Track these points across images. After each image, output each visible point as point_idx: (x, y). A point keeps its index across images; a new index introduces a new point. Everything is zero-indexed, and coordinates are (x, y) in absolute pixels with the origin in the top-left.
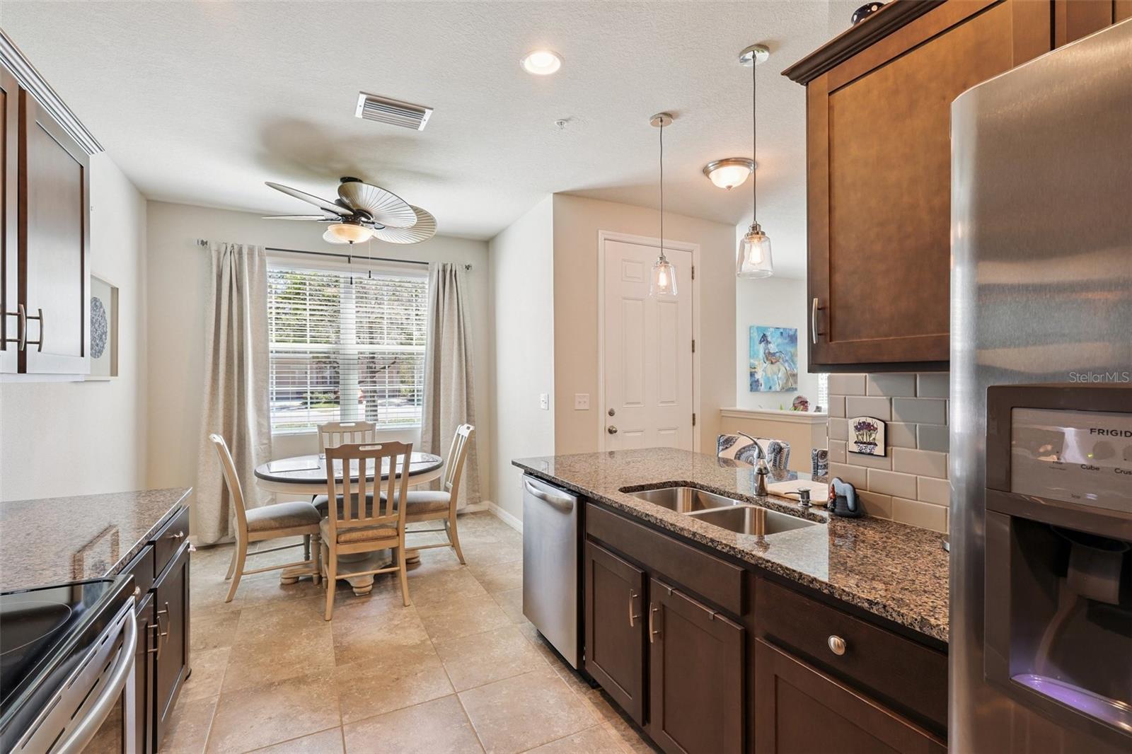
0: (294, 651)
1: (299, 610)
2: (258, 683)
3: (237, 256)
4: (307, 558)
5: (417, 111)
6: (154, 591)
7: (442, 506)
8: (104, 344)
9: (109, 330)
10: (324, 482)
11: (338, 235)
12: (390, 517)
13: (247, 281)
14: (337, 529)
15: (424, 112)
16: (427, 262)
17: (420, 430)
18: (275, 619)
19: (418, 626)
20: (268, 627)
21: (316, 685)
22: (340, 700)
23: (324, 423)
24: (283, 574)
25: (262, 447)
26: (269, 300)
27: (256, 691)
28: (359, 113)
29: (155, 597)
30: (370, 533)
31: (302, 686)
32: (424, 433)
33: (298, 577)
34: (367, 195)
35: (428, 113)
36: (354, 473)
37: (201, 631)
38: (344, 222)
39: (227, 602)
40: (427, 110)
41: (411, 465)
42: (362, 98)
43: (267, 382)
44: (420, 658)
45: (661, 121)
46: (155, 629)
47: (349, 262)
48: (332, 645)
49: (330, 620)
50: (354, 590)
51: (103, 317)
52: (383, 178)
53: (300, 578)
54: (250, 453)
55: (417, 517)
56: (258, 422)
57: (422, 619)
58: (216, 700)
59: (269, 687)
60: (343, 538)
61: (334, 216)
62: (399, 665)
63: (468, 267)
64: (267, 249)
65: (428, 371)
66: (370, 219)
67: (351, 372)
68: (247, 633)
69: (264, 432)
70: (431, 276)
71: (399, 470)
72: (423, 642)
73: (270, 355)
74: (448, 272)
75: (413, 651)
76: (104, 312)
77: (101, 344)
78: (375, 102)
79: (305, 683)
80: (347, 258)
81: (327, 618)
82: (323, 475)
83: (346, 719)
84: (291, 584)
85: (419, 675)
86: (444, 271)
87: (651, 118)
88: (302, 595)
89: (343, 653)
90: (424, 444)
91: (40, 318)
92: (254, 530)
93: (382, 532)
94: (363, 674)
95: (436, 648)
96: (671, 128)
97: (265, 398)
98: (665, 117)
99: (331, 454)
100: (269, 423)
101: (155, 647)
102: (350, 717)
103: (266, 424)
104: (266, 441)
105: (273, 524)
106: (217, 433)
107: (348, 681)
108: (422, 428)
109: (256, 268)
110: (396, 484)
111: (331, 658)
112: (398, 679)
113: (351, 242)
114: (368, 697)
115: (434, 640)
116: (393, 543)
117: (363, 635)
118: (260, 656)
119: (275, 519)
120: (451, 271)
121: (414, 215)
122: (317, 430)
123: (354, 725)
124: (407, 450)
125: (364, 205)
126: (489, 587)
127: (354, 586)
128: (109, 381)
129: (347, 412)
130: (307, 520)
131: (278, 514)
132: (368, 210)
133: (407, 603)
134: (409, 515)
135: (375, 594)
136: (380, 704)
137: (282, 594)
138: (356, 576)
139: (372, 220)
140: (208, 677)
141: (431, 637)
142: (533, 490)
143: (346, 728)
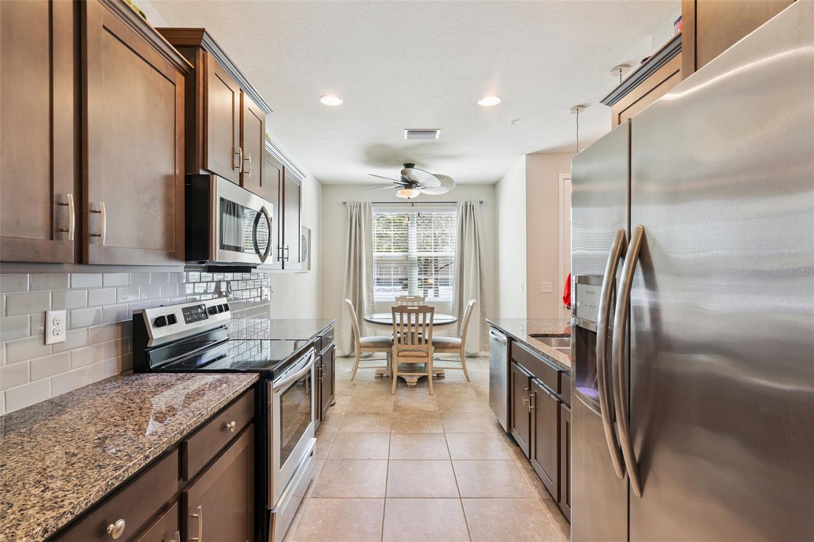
0: (376, 403)
1: (382, 388)
2: (360, 411)
3: (359, 208)
4: (388, 364)
5: (433, 132)
6: (321, 356)
8: (306, 255)
9: (307, 249)
10: (391, 324)
11: (405, 194)
12: (423, 346)
13: (363, 220)
14: (398, 349)
15: (436, 132)
16: (456, 201)
17: (452, 303)
18: (370, 390)
19: (435, 404)
20: (367, 392)
21: (383, 417)
22: (392, 424)
23: (398, 296)
24: (376, 371)
25: (370, 308)
26: (373, 230)
27: (359, 414)
28: (406, 137)
29: (321, 358)
30: (414, 353)
31: (377, 416)
32: (454, 305)
33: (383, 374)
34: (414, 173)
35: (438, 132)
36: (405, 321)
38: (405, 188)
39: (351, 380)
40: (437, 130)
41: (434, 320)
42: (406, 132)
43: (372, 273)
44: (431, 417)
45: (578, 110)
46: (321, 370)
48: (393, 404)
49: (394, 394)
50: (408, 384)
53: (384, 375)
54: (364, 310)
55: (442, 350)
57: (438, 401)
58: (344, 414)
59: (364, 414)
60: (400, 354)
61: (400, 185)
62: (421, 417)
63: (481, 202)
64: (372, 203)
65: (456, 267)
67: (414, 268)
68: (358, 393)
69: (370, 299)
70: (458, 209)
71: (428, 321)
72: (435, 411)
73: (374, 259)
74: (469, 207)
75: (429, 413)
76: (306, 241)
77: (304, 256)
78: (411, 132)
79: (379, 415)
80: (411, 204)
81: (392, 393)
82: (391, 321)
83: (392, 431)
84: (379, 377)
85: (429, 423)
86: (466, 206)
87: (571, 109)
88: (384, 383)
89: (396, 408)
90: (454, 311)
91: (287, 249)
92: (363, 347)
93: (420, 354)
94: (404, 417)
95: (441, 414)
96: (583, 114)
97: (371, 282)
98: (579, 108)
99: (394, 310)
100: (373, 296)
101: (321, 377)
102: (394, 431)
103: (371, 296)
104: (371, 305)
105: (371, 345)
106: (349, 299)
107: (397, 419)
108: (453, 301)
109: (367, 213)
110: (426, 329)
111: (392, 409)
112: (419, 422)
113: (409, 198)
114: (404, 426)
115: (441, 411)
116: (425, 360)
118: (362, 402)
119: (372, 343)
120: (470, 206)
121: (438, 180)
122: (395, 300)
123: (395, 434)
124: (432, 310)
125: (414, 179)
126: (479, 394)
127: (407, 381)
128: (306, 272)
129: (412, 291)
130: (386, 345)
131: (374, 341)
132: (416, 180)
133: (432, 393)
134: (435, 348)
135: (418, 387)
136: (408, 429)
137: (375, 380)
138: (408, 375)
139: (418, 185)
140: (342, 406)
141: (440, 409)
142: (493, 336)
143: (392, 434)
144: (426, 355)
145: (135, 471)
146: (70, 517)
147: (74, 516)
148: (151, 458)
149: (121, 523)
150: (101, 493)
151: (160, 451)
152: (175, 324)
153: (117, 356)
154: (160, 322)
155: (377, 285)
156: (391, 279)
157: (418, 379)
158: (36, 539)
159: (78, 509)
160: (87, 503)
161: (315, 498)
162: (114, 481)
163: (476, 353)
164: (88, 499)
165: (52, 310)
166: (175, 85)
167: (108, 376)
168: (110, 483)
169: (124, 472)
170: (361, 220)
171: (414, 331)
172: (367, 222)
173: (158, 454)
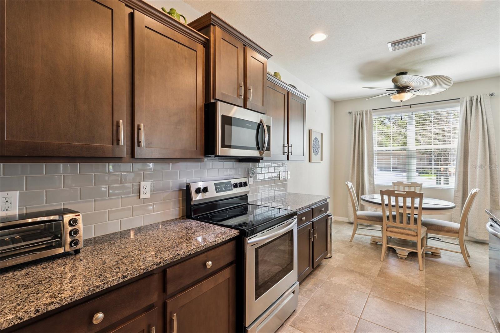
0: (364, 265)
1: (373, 253)
2: (349, 268)
3: (361, 115)
5: (419, 37)
6: (313, 222)
7: (454, 230)
8: (319, 151)
9: (320, 147)
11: (397, 99)
12: (412, 226)
13: (365, 124)
14: (386, 225)
15: (422, 36)
16: (458, 98)
18: (363, 253)
19: (422, 280)
20: (359, 254)
21: (367, 278)
22: (373, 287)
23: (396, 182)
24: (371, 239)
25: (371, 189)
26: (374, 130)
27: (347, 270)
28: (391, 49)
29: (313, 224)
30: (402, 231)
31: (362, 276)
33: (377, 243)
34: (404, 80)
35: (424, 36)
36: (393, 203)
37: (339, 247)
38: (398, 93)
39: (350, 242)
40: (422, 35)
41: (423, 205)
42: (389, 45)
43: (373, 163)
44: (415, 291)
46: (312, 232)
47: (411, 107)
48: (379, 270)
49: (383, 261)
50: (398, 255)
51: (318, 143)
52: (417, 67)
53: (378, 243)
54: (365, 191)
55: (436, 232)
56: (369, 179)
57: (426, 278)
58: (336, 267)
59: (351, 271)
60: (389, 229)
61: (393, 92)
62: (403, 289)
63: (491, 95)
64: (373, 110)
66: (409, 89)
67: (413, 159)
68: (352, 253)
69: (372, 183)
70: (461, 105)
71: (417, 205)
72: (420, 287)
73: (374, 152)
74: (475, 100)
75: (413, 287)
76: (319, 141)
77: (317, 151)
78: (394, 44)
79: (363, 276)
81: (382, 260)
82: (380, 202)
83: (372, 293)
84: (373, 244)
85: (411, 296)
86: (472, 100)
88: (376, 249)
89: (382, 273)
90: (456, 198)
91: (291, 147)
92: (359, 219)
93: (409, 232)
94: (386, 284)
95: (426, 292)
97: (372, 170)
99: (382, 193)
100: (374, 180)
101: (312, 237)
102: (374, 294)
103: (372, 180)
104: (372, 187)
105: (366, 218)
107: (379, 283)
108: (455, 189)
109: (369, 119)
111: (377, 273)
112: (400, 293)
113: (401, 101)
114: (384, 292)
115: (427, 289)
116: (414, 238)
117: (394, 272)
118: (353, 261)
119: (367, 216)
120: (477, 100)
121: (431, 81)
122: (392, 185)
123: (374, 297)
124: (421, 196)
125: (405, 84)
126: (479, 282)
127: (397, 252)
128: (320, 162)
129: (410, 177)
130: (378, 219)
131: (369, 215)
132: (407, 85)
133: (421, 269)
134: (428, 229)
135: (408, 260)
136: (387, 296)
137: (369, 246)
138: (399, 249)
139: (410, 89)
140: (336, 260)
141: (426, 287)
142: (490, 229)
143: (370, 296)
144: (416, 235)
145: (114, 284)
146: (57, 306)
147: (60, 305)
148: (129, 278)
149: (100, 315)
150: (84, 294)
151: (137, 274)
152: (208, 192)
153: (179, 207)
154: (198, 191)
155: (392, 170)
156: (390, 168)
157: (409, 254)
158: (29, 315)
159: (63, 302)
160: (71, 299)
161: (292, 326)
162: (95, 288)
163: (486, 240)
164: (72, 297)
165: (144, 181)
166: (196, 51)
167: (174, 218)
168: (91, 289)
169: (104, 284)
170: (363, 123)
171: (402, 212)
172: (368, 124)
173: (135, 276)
